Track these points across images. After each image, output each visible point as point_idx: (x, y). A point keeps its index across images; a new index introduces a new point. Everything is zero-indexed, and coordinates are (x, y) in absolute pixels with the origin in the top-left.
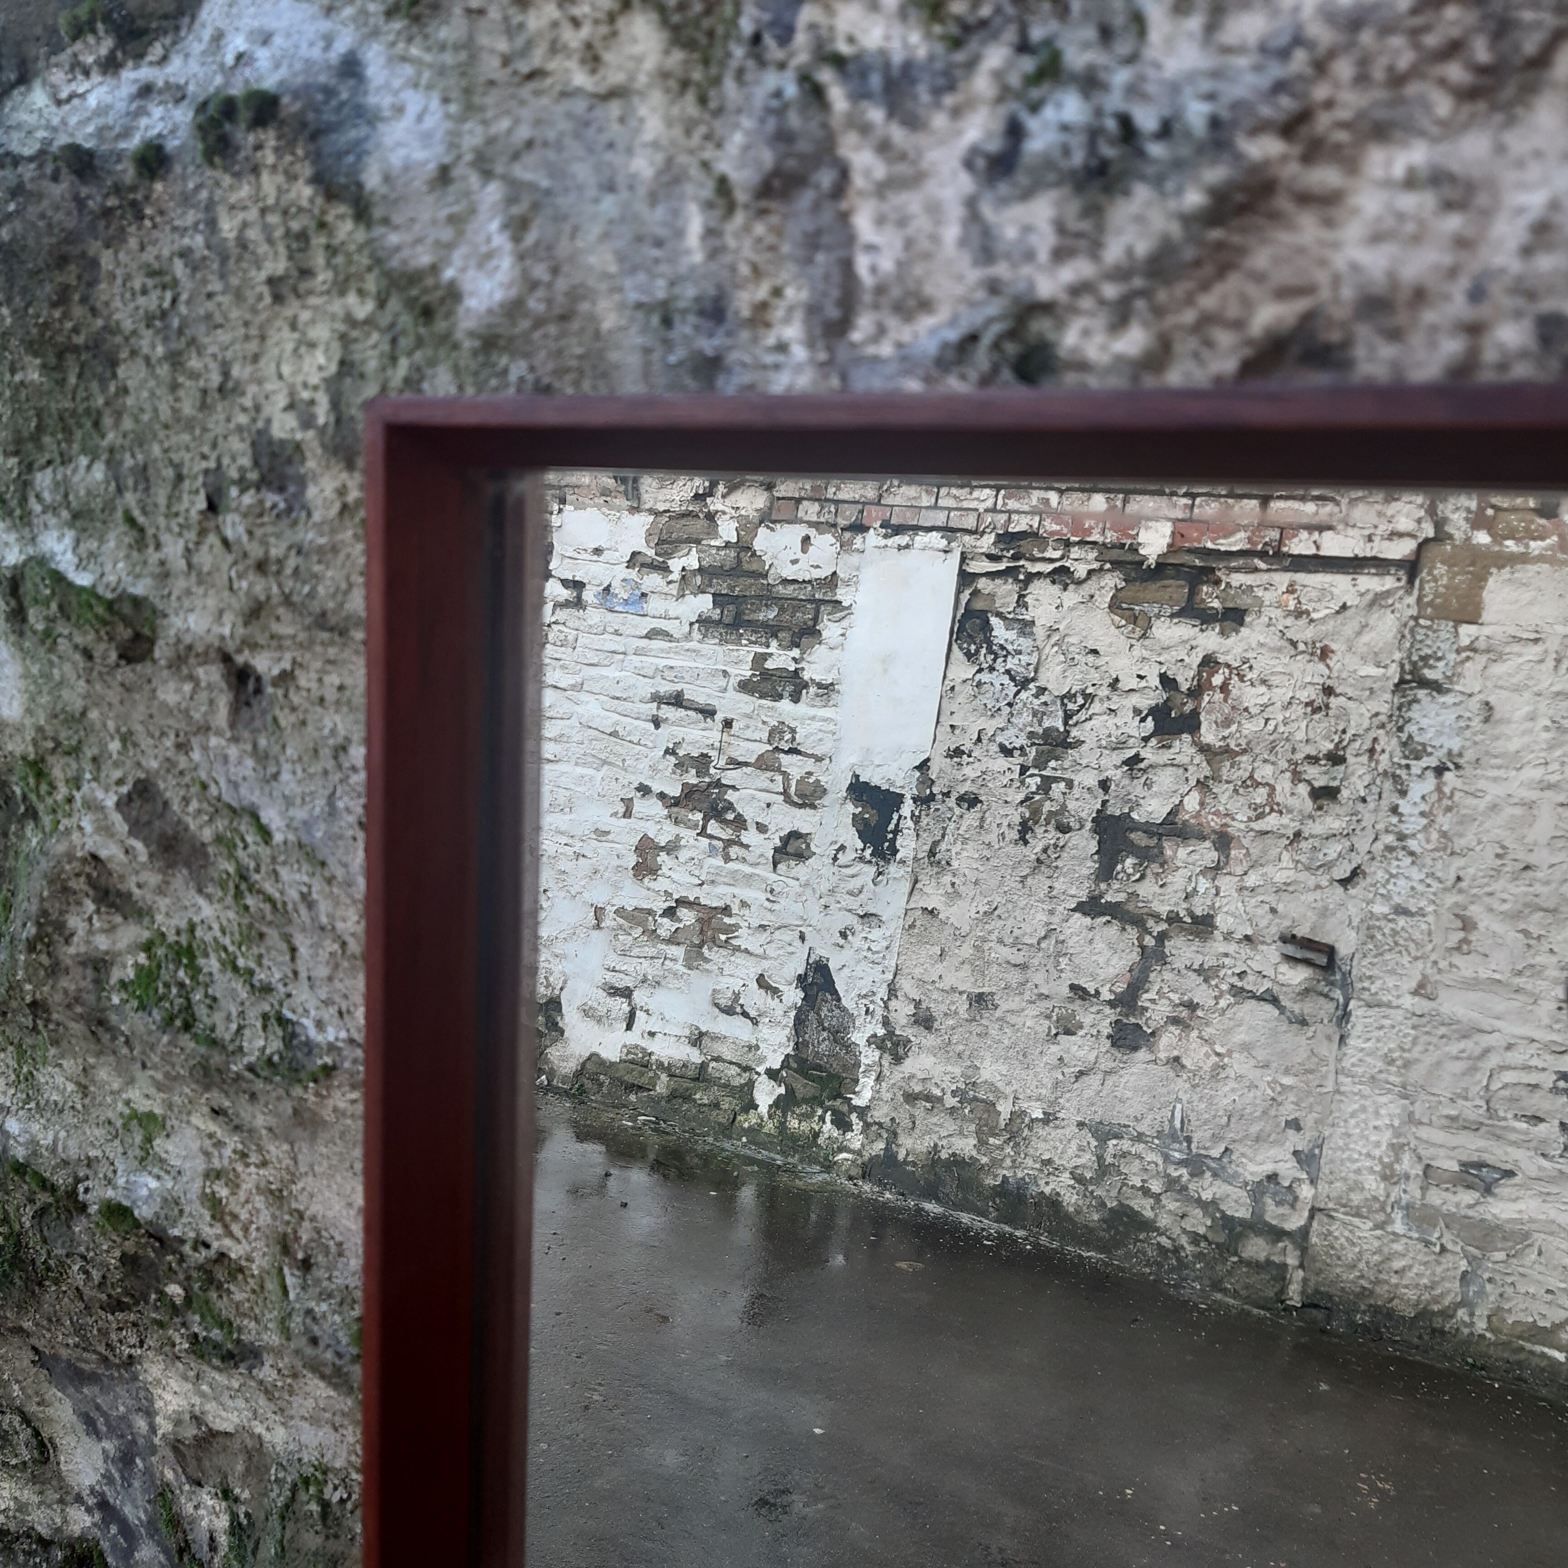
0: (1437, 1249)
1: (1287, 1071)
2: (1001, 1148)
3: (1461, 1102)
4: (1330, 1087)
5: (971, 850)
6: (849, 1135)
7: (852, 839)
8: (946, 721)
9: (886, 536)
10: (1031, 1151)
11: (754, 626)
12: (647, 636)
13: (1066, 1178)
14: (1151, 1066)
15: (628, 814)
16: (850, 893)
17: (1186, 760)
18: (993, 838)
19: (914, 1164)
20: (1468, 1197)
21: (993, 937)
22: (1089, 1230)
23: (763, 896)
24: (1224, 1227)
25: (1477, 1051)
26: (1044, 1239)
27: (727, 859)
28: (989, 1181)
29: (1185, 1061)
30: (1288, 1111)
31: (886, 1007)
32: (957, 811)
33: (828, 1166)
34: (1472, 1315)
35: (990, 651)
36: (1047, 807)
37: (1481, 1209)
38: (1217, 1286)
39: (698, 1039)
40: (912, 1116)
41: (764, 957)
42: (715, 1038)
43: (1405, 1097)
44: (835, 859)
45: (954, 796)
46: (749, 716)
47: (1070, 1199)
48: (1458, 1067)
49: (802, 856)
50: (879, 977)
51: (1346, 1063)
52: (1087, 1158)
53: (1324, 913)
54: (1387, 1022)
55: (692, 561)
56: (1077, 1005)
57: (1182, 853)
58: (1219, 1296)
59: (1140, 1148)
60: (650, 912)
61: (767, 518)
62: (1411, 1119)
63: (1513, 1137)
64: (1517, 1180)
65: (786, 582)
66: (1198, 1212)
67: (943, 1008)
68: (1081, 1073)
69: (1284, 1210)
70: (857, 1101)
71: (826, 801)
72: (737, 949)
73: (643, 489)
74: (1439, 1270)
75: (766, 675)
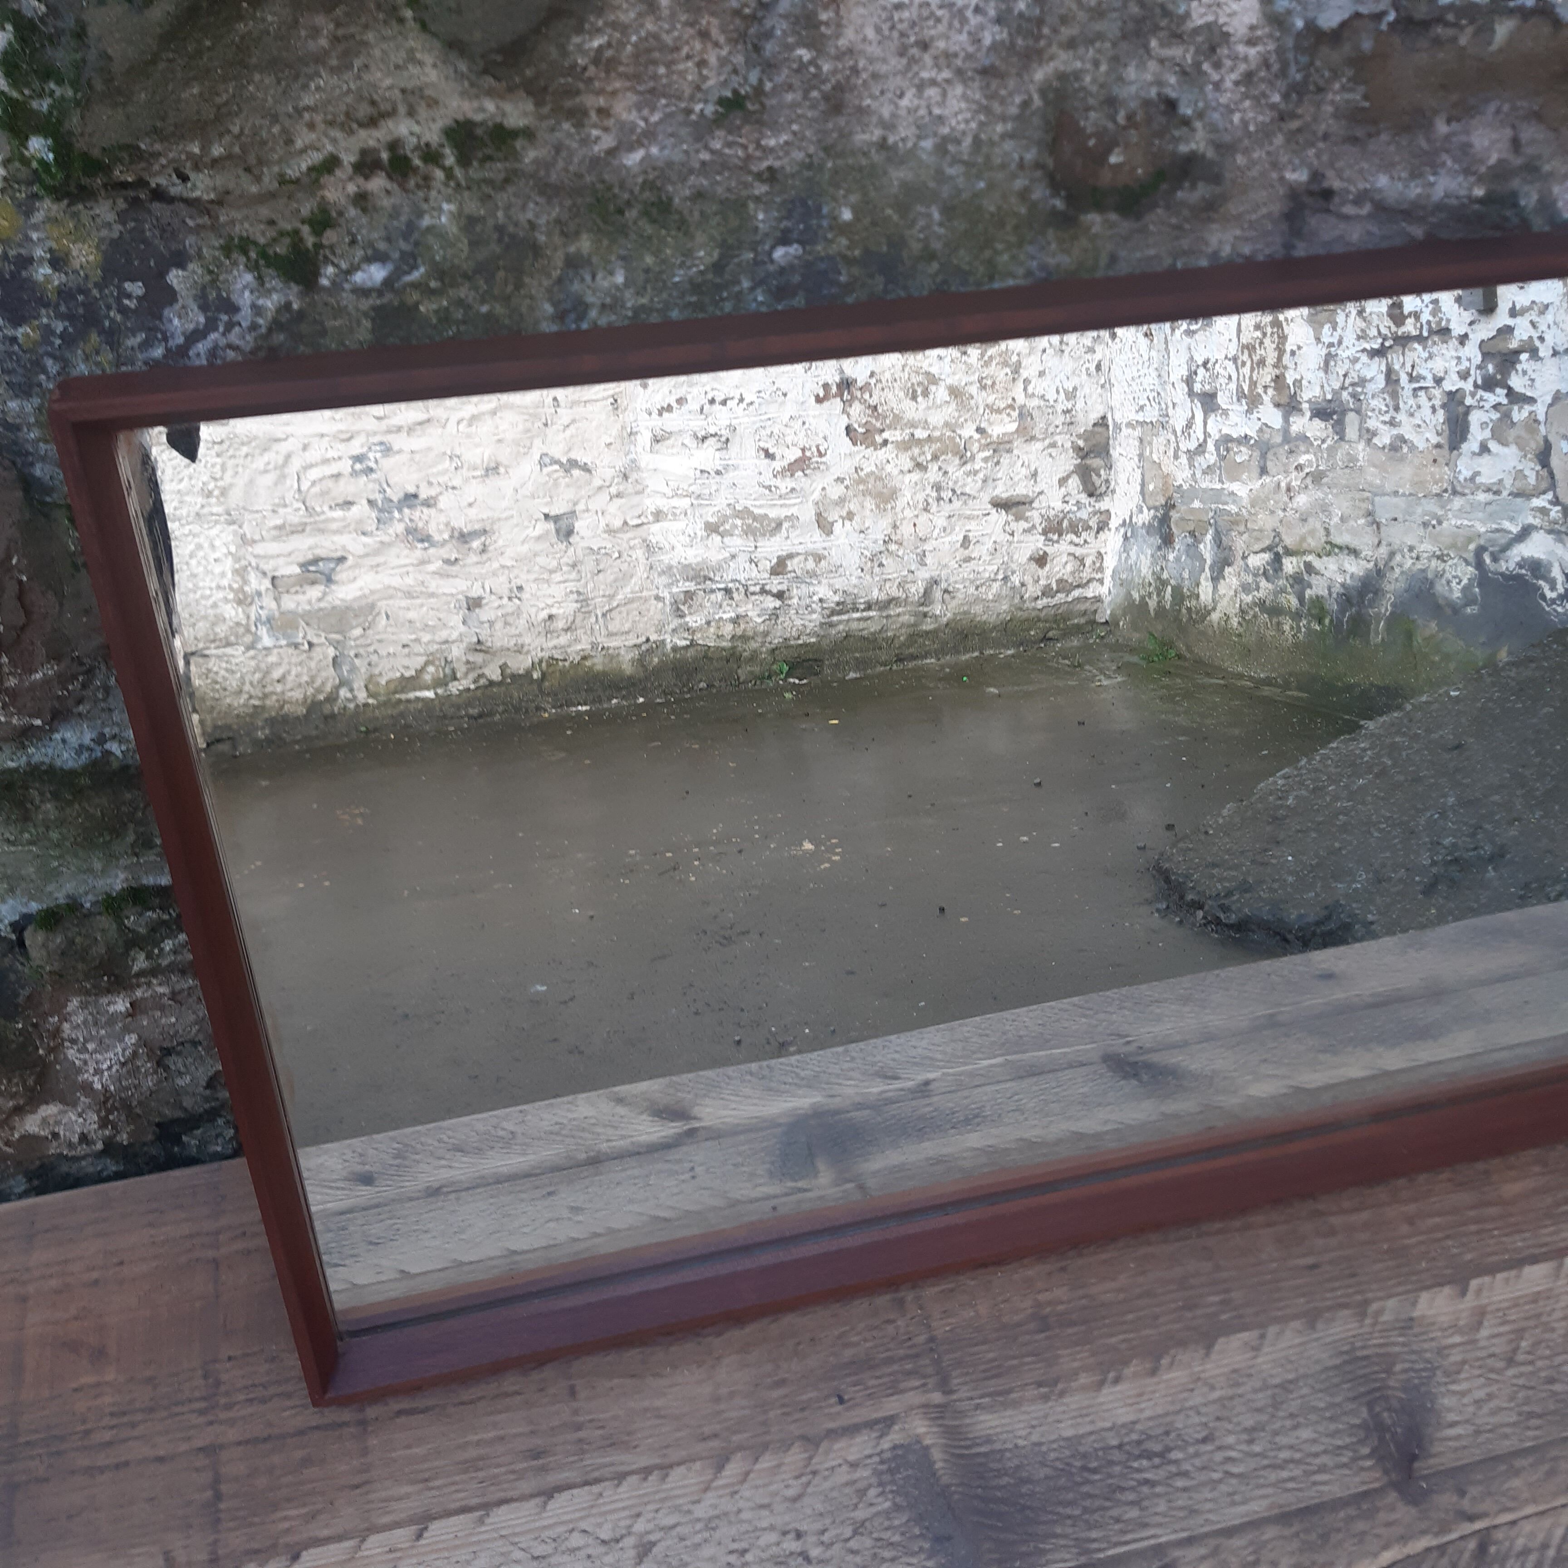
0: (306, 646)
3: (281, 511)
20: (314, 592)
25: (280, 461)
34: (351, 690)
37: (329, 598)
43: (233, 523)
48: (269, 479)
62: (245, 541)
63: (334, 526)
74: (313, 664)
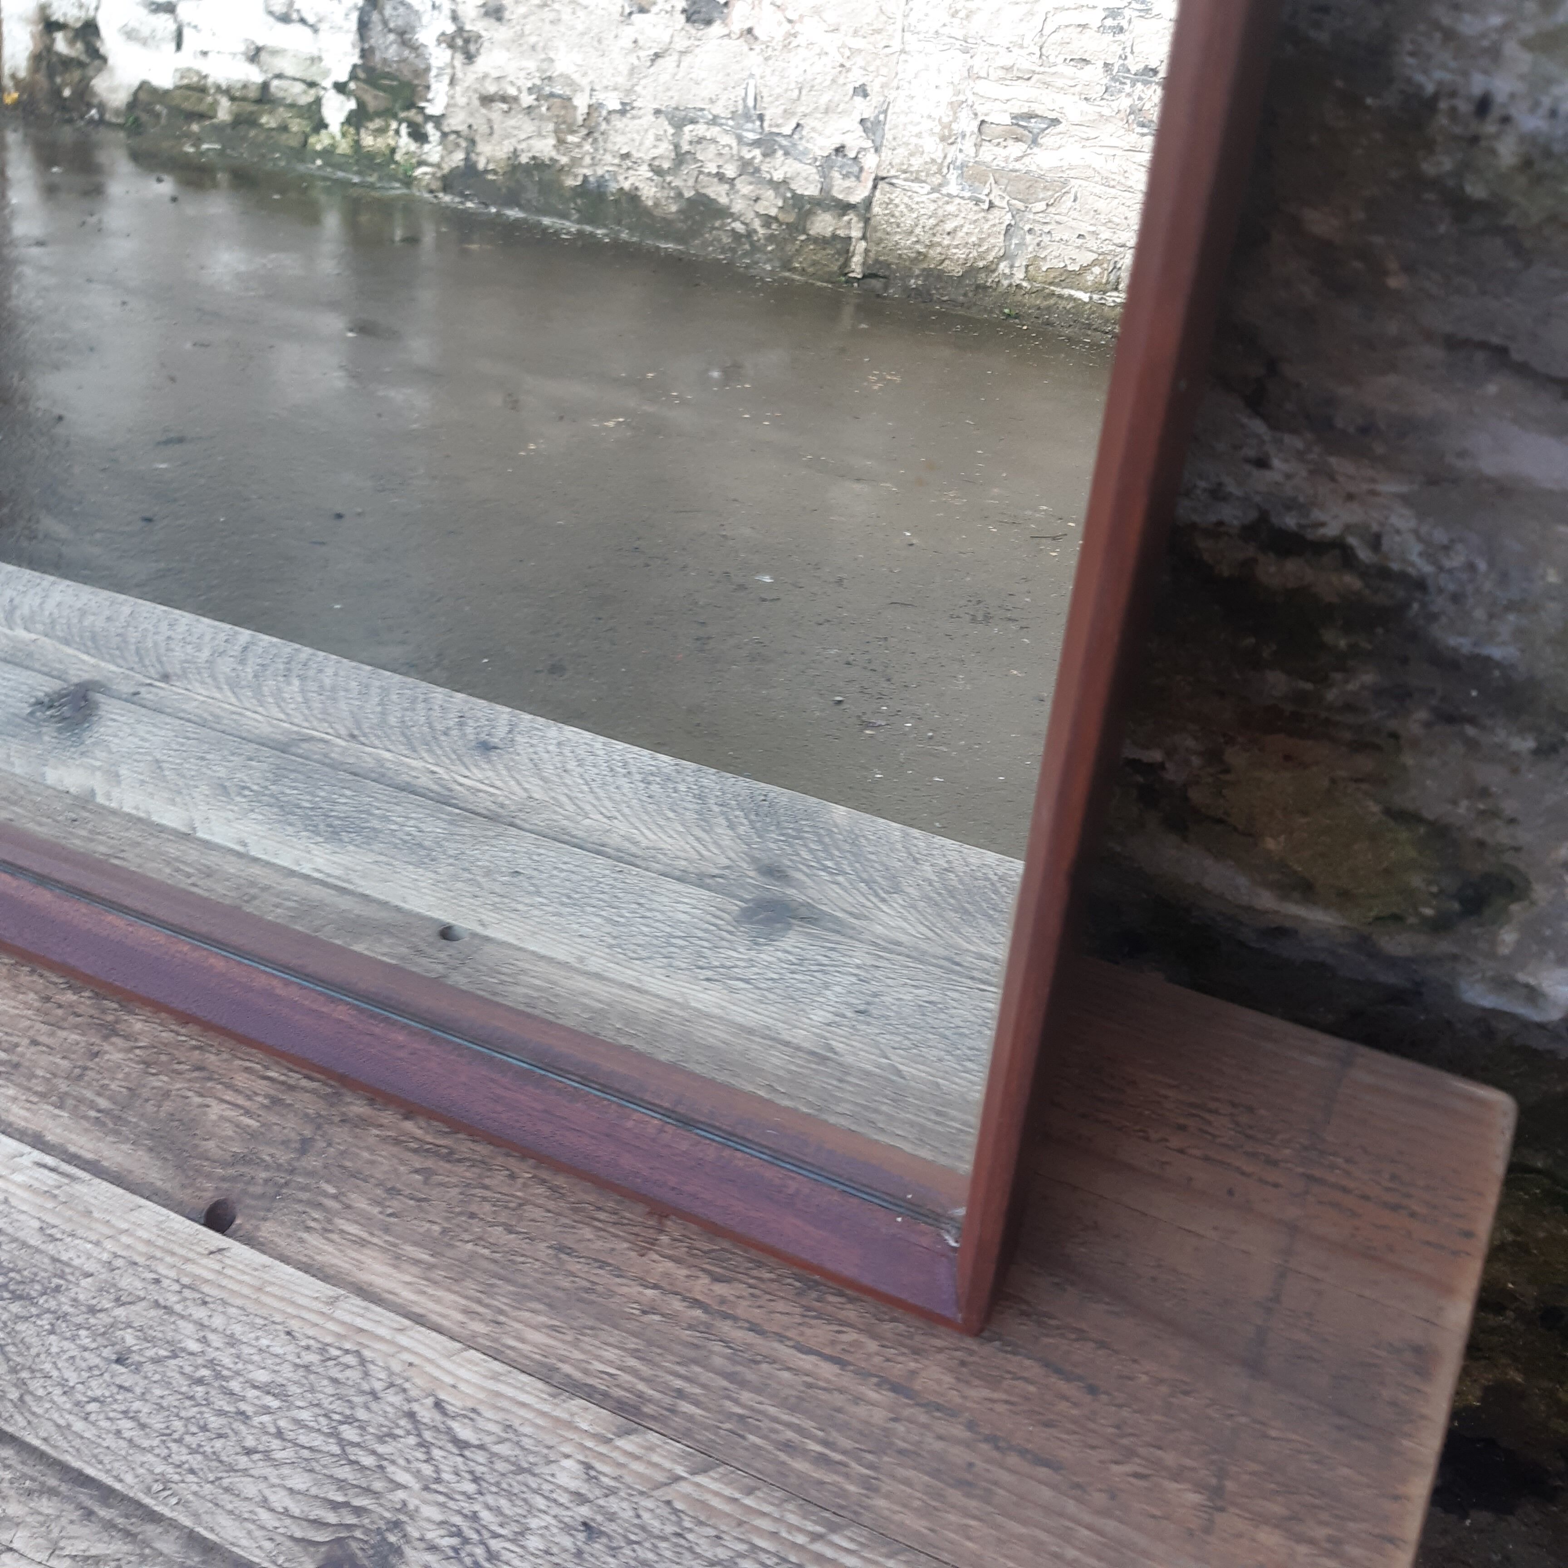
1: (856, 30)
2: (579, 145)
4: (896, 46)
6: (427, 147)
10: (609, 146)
13: (644, 171)
14: (726, 41)
19: (494, 172)
22: (667, 222)
24: (794, 206)
26: (624, 235)
28: (571, 182)
29: (758, 32)
30: (856, 78)
33: (409, 181)
38: (787, 265)
39: (255, 55)
40: (489, 121)
42: (274, 52)
47: (649, 192)
51: (913, 19)
52: (665, 148)
58: (787, 274)
59: (714, 131)
64: (1060, 128)
66: (771, 193)
68: (657, 56)
69: (850, 182)
70: (432, 110)
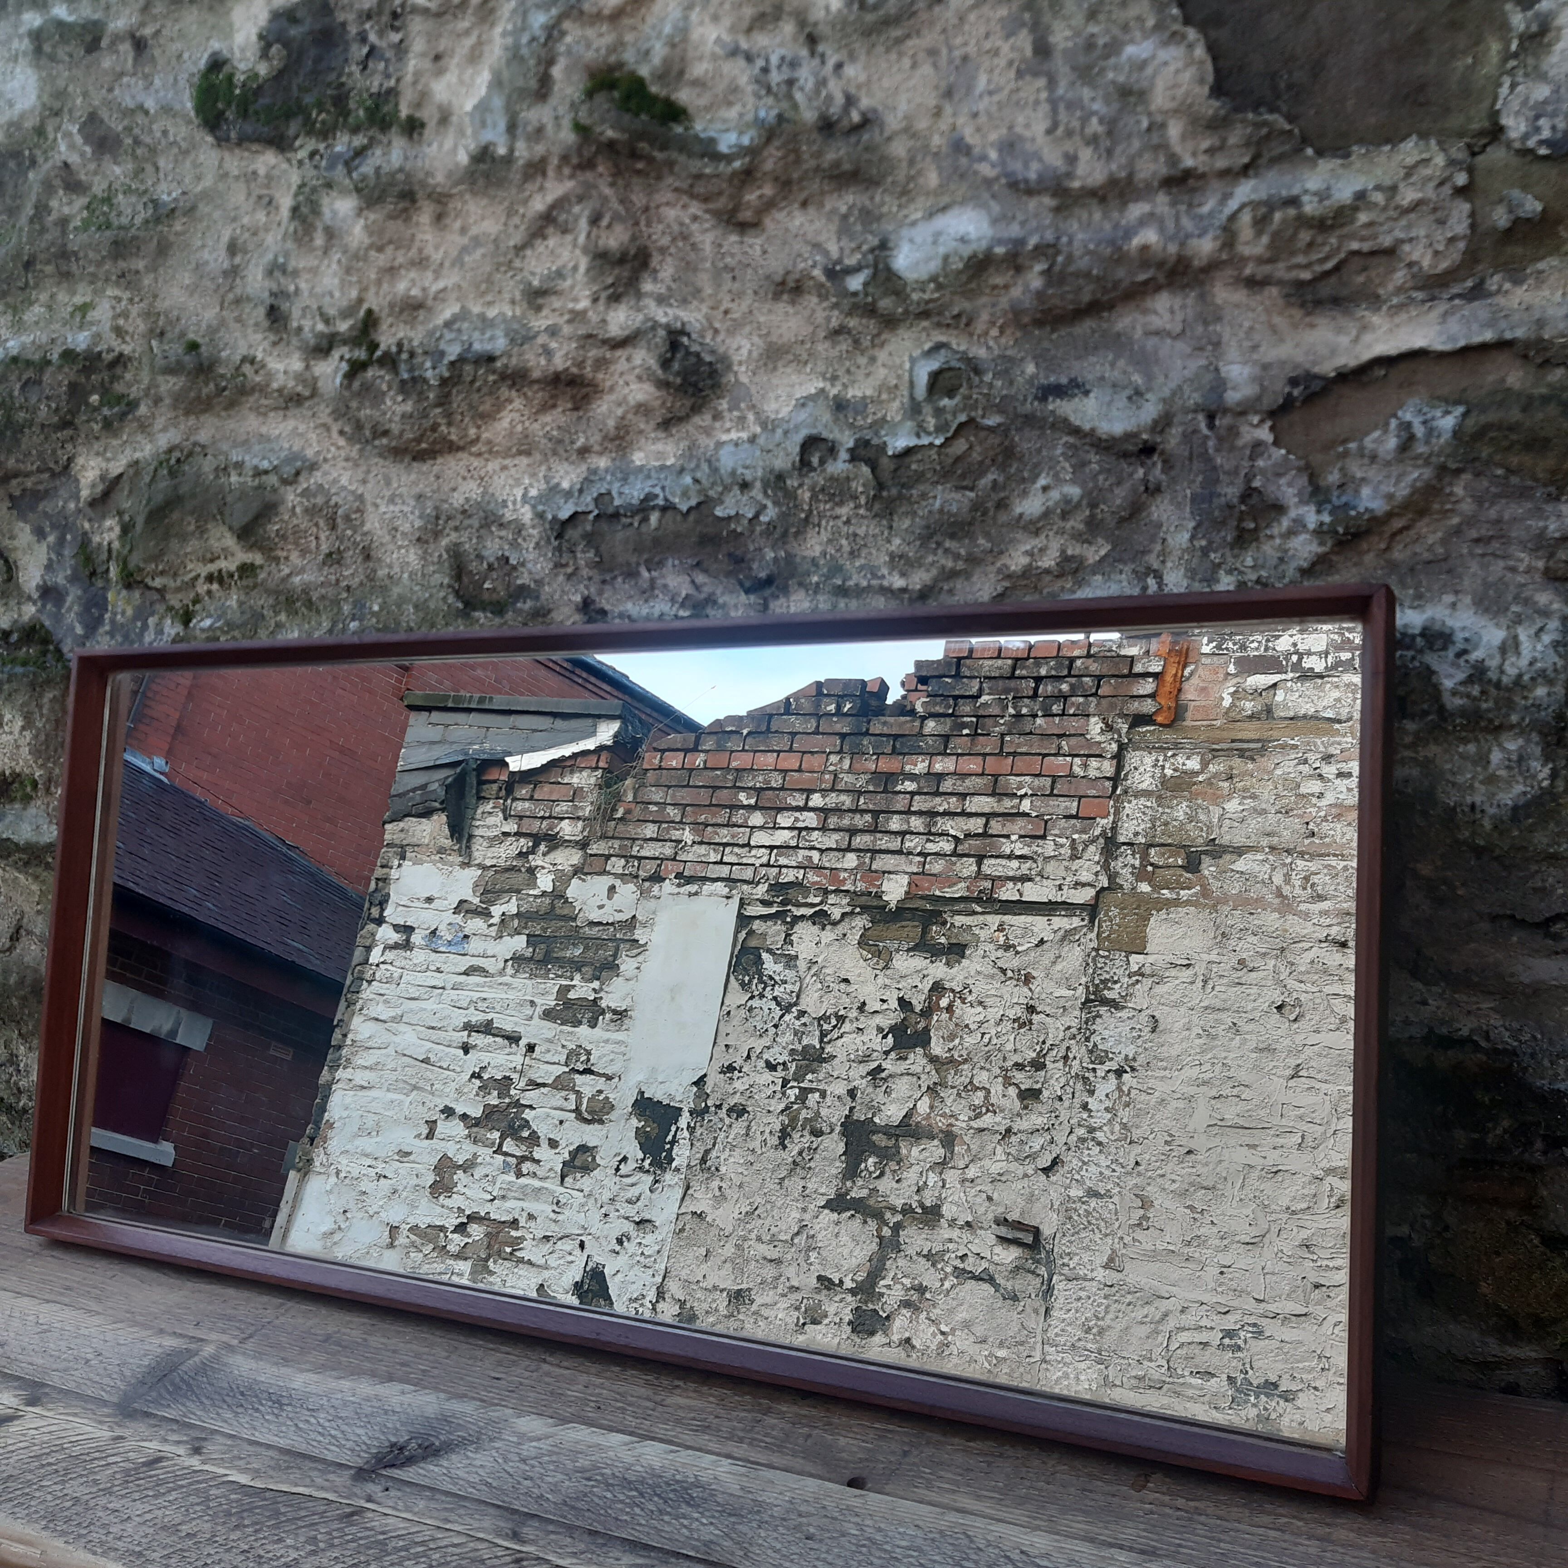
1: (1001, 1345)
3: (1146, 1363)
4: (1038, 1359)
5: (738, 1156)
7: (634, 1151)
8: (722, 1042)
9: (679, 885)
11: (561, 962)
12: (466, 973)
14: (887, 1350)
15: (430, 1136)
16: (629, 1202)
17: (919, 1069)
18: (756, 1144)
21: (753, 1236)
23: (548, 1209)
25: (1158, 1317)
27: (519, 1174)
29: (914, 1342)
31: (654, 1309)
32: (727, 1121)
35: (761, 981)
36: (804, 1114)
41: (546, 1267)
43: (1101, 1363)
44: (618, 1169)
45: (725, 1107)
46: (550, 1041)
48: (1145, 1330)
49: (587, 1169)
50: (649, 1280)
51: (1051, 1334)
53: (1031, 1198)
54: (1083, 1294)
55: (512, 907)
56: (823, 1296)
57: (915, 1151)
60: (442, 1228)
61: (578, 871)
62: (1106, 1382)
63: (1190, 1392)
65: (592, 924)
67: (705, 1306)
71: (613, 1116)
72: (521, 1261)
73: (475, 847)
75: (569, 1004)
